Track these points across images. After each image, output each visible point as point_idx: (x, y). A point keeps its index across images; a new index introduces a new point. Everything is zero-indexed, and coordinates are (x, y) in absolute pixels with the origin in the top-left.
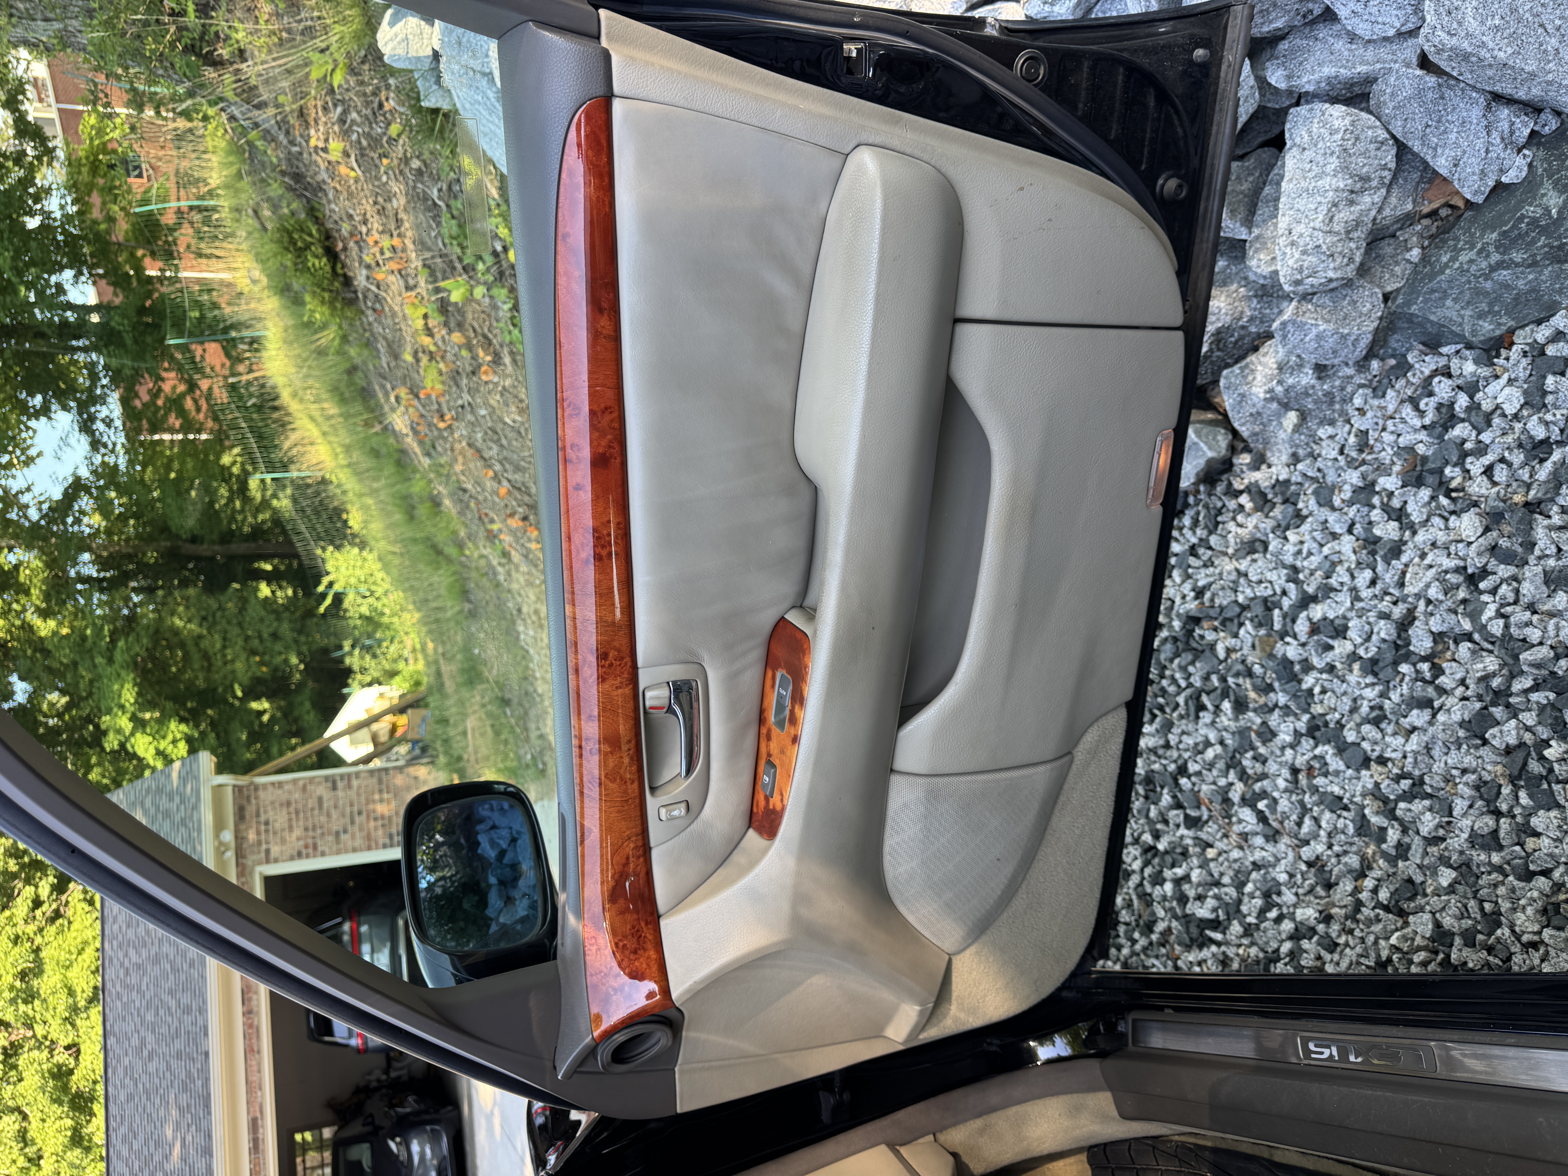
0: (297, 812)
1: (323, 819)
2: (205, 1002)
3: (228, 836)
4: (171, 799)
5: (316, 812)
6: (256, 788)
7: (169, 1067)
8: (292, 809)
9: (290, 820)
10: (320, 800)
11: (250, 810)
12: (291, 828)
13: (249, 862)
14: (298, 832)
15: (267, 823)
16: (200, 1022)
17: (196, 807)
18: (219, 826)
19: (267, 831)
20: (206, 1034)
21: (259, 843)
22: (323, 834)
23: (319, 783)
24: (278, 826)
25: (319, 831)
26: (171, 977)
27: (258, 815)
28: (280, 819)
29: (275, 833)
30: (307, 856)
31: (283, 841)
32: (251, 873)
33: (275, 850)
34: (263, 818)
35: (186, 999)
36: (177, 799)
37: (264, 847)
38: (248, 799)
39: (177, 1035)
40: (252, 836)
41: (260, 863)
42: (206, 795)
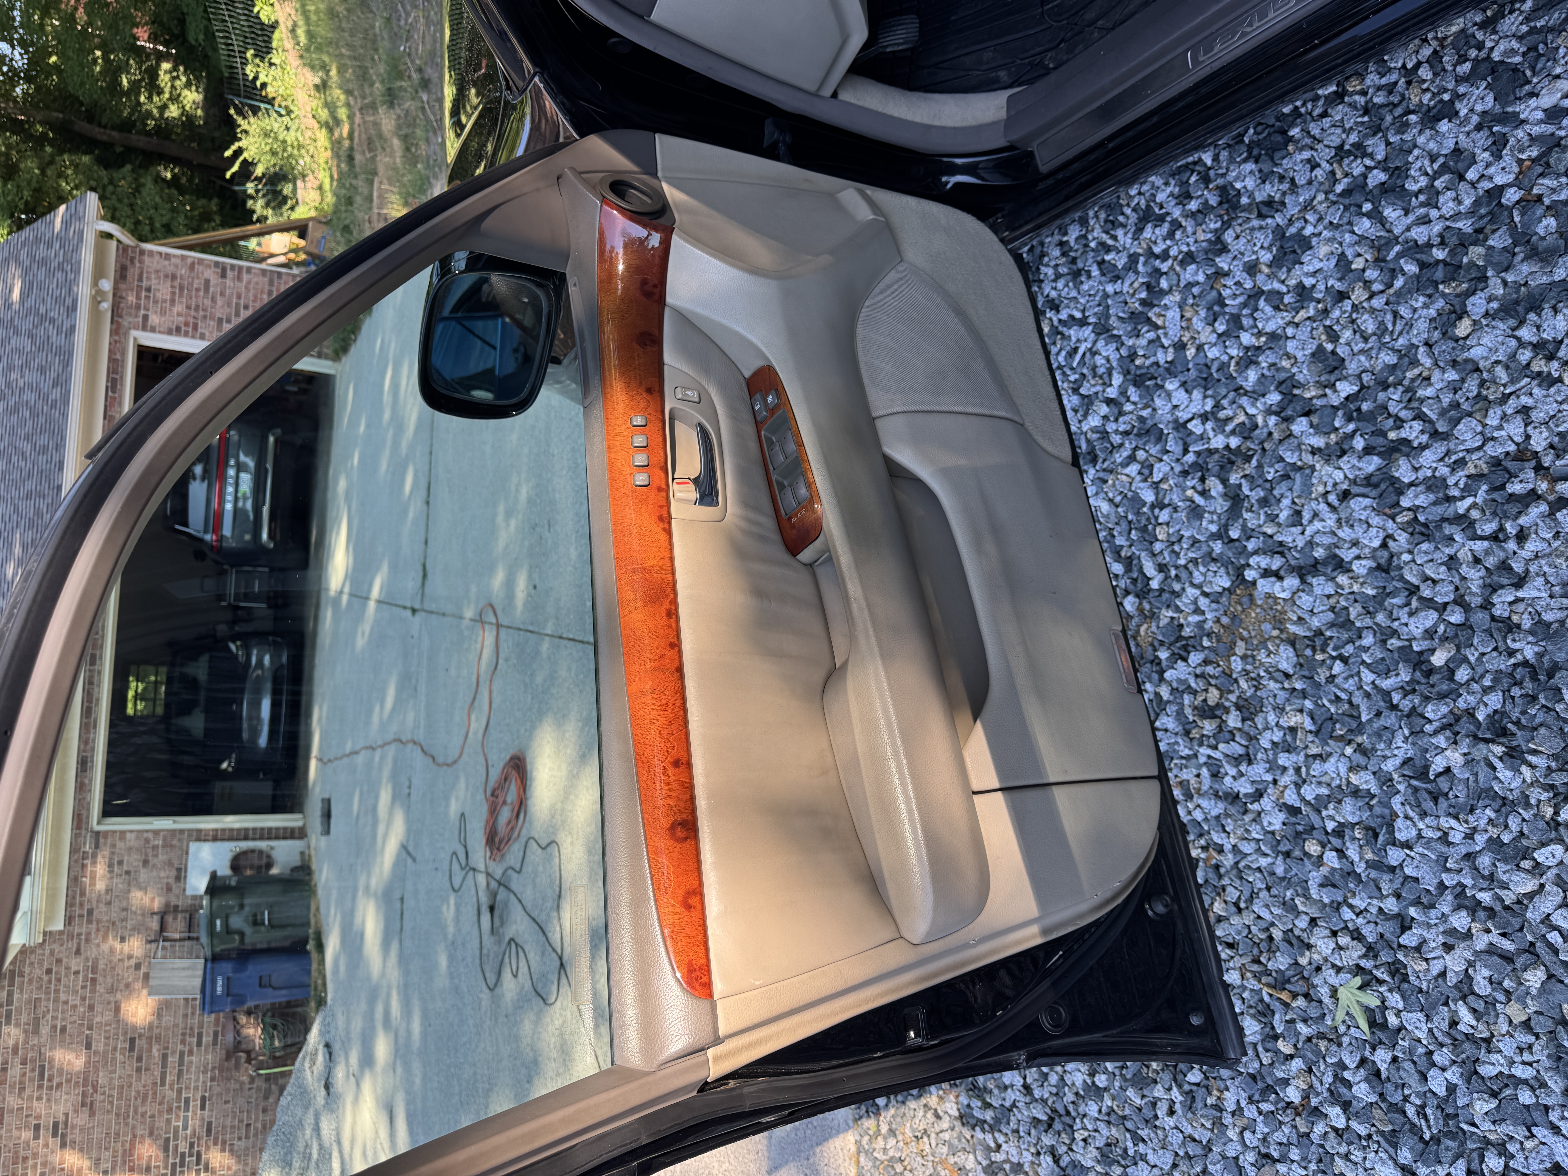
0: (181, 288)
1: (208, 302)
3: (106, 285)
4: (50, 245)
5: (201, 293)
6: (142, 252)
7: (16, 509)
8: (176, 284)
9: (173, 293)
10: (207, 282)
13: (126, 322)
14: (179, 308)
15: (148, 290)
17: (77, 249)
18: (99, 273)
19: (147, 297)
21: (138, 307)
22: (205, 317)
23: (209, 266)
24: (159, 295)
25: (201, 313)
27: (140, 279)
28: (163, 291)
29: (156, 302)
30: (186, 334)
31: (163, 312)
32: (126, 334)
35: (42, 440)
36: (57, 245)
38: (132, 260)
40: (131, 298)
41: (136, 328)
42: (90, 238)
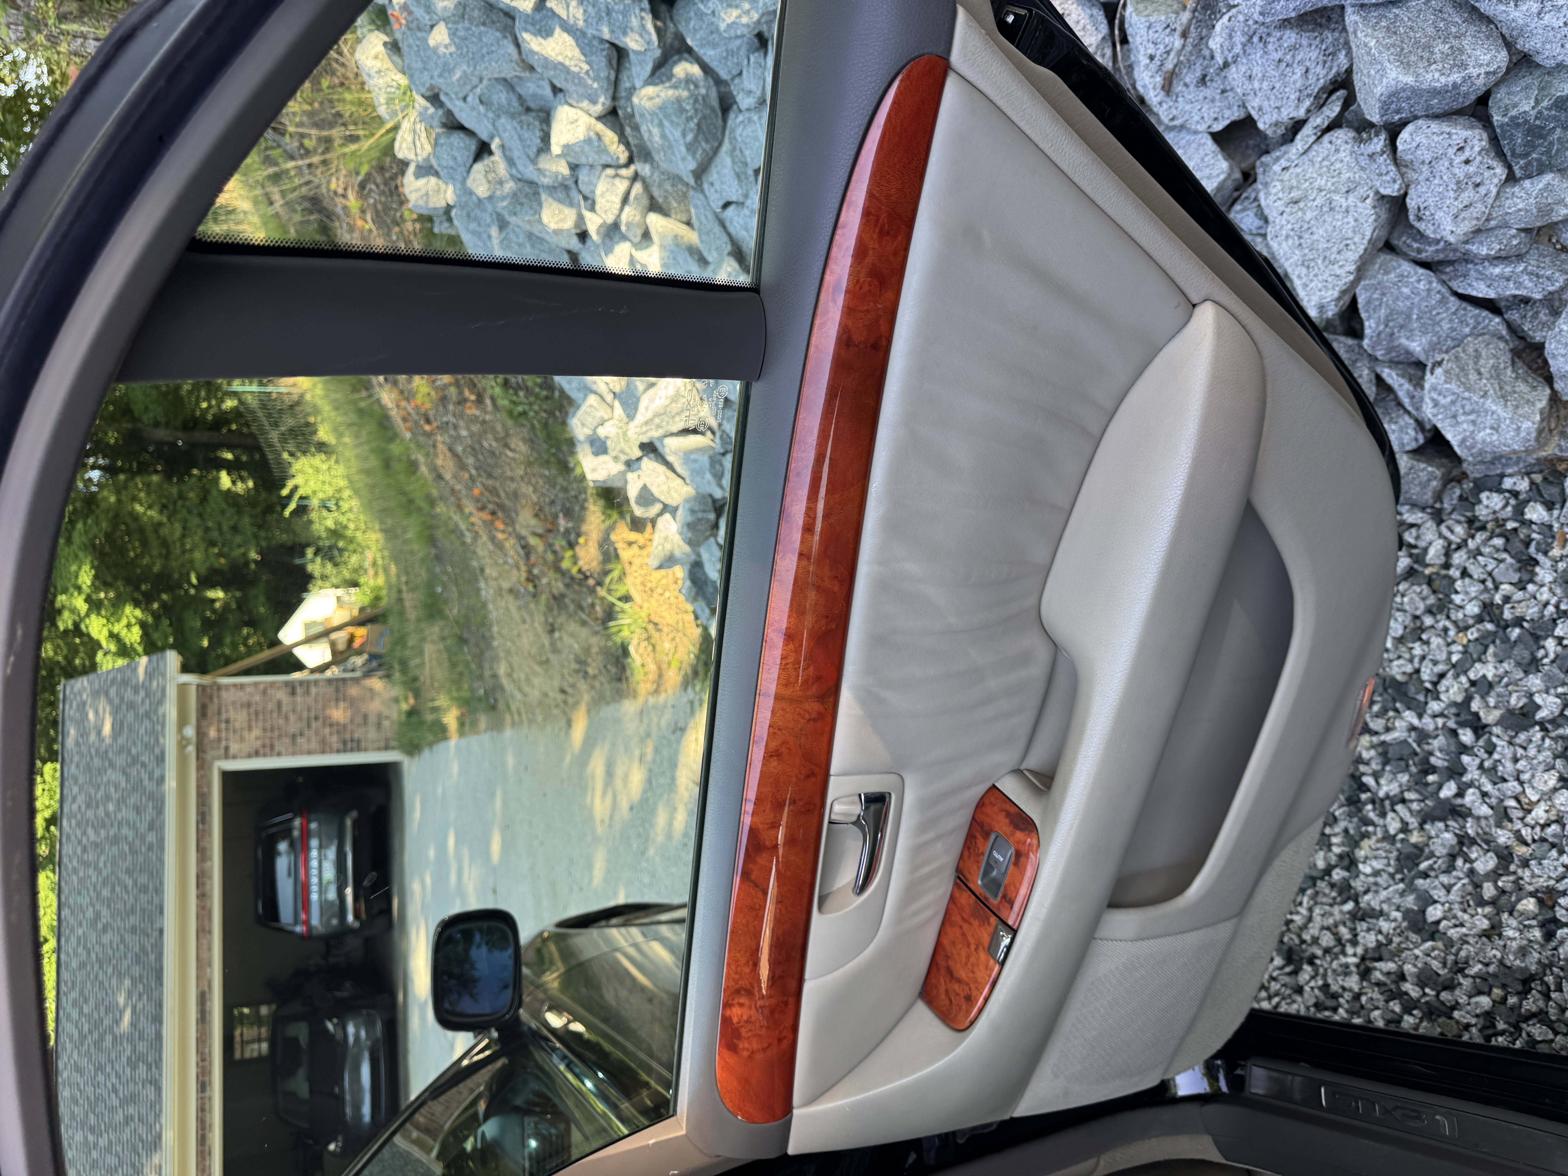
0: (257, 714)
1: (281, 722)
2: (162, 883)
3: (190, 732)
4: (136, 690)
5: (275, 715)
6: (219, 688)
7: (122, 940)
8: (252, 710)
9: (250, 720)
10: (279, 704)
11: (212, 708)
12: (250, 728)
13: (208, 756)
14: (256, 732)
15: (227, 721)
16: (156, 900)
17: (161, 702)
18: (182, 722)
19: (227, 729)
20: (161, 912)
21: (219, 740)
22: (280, 736)
23: (279, 688)
24: (237, 725)
25: (276, 733)
26: (129, 858)
27: (219, 713)
28: (239, 718)
29: (235, 731)
30: (265, 755)
31: (242, 739)
32: (210, 768)
33: (234, 748)
34: (224, 716)
36: (142, 693)
37: (224, 743)
38: (211, 698)
39: (133, 911)
40: (212, 733)
41: (219, 758)
42: (172, 693)
